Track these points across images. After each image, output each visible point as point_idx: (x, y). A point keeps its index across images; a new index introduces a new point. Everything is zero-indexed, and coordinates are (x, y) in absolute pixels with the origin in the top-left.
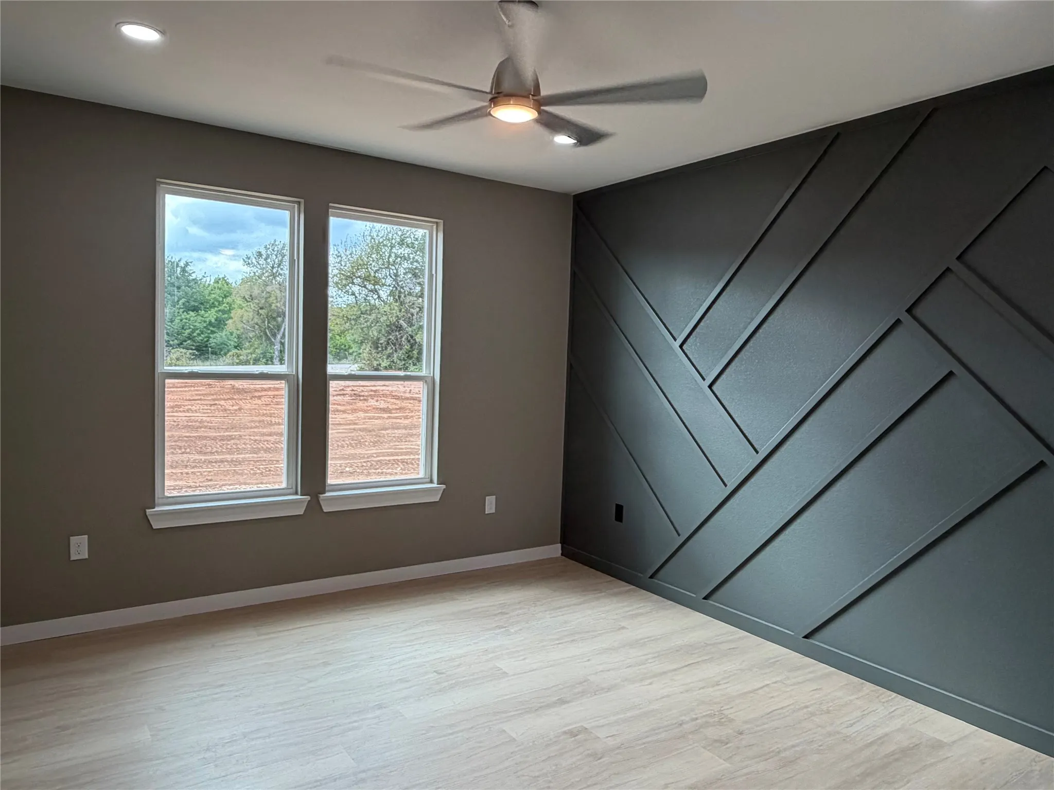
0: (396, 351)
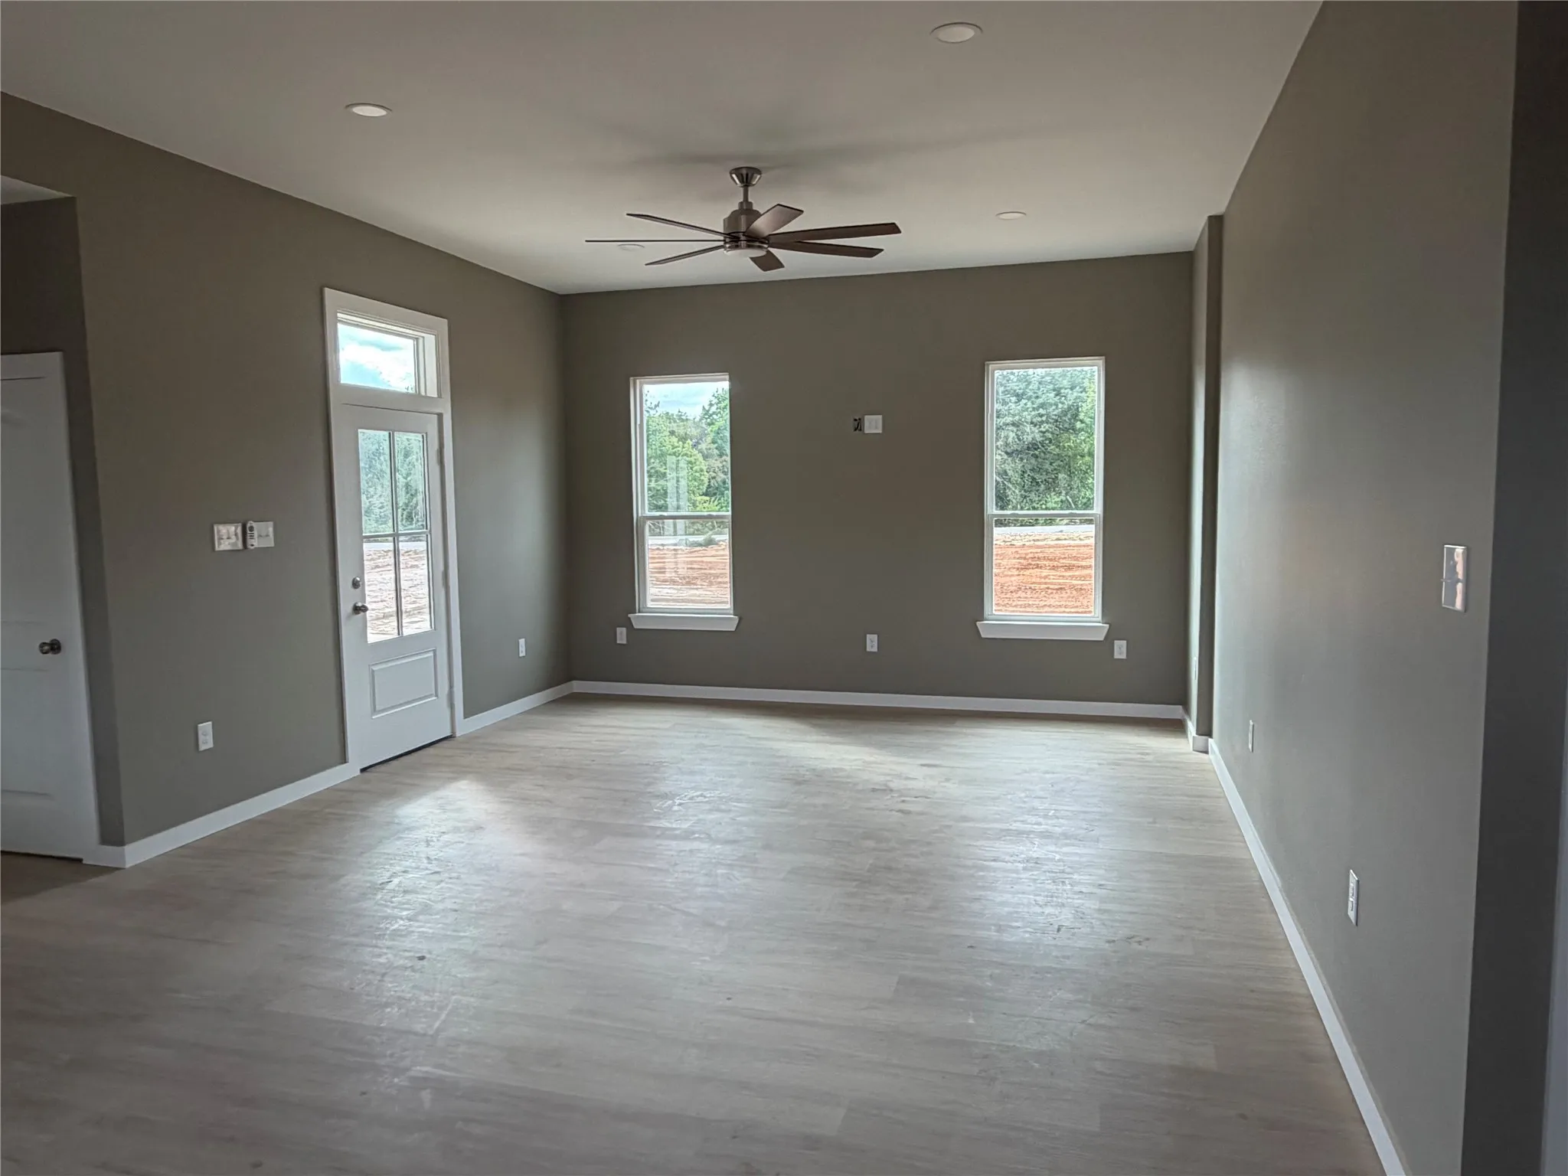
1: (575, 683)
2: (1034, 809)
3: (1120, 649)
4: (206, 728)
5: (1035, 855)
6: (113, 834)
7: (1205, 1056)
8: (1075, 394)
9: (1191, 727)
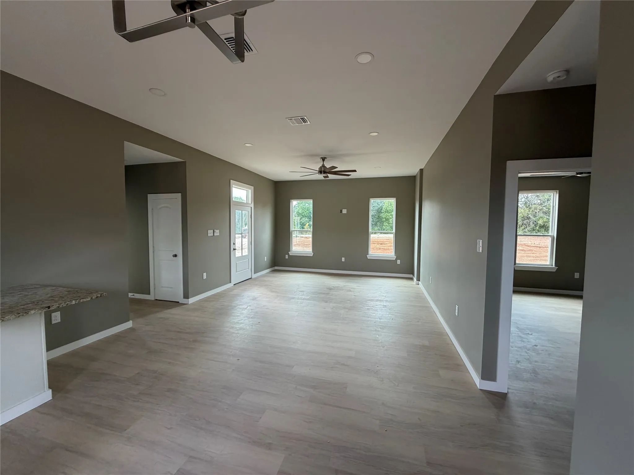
0: (526, 227)
1: (276, 267)
2: (383, 295)
3: (399, 262)
4: (205, 274)
5: (385, 305)
6: (186, 296)
7: (426, 343)
8: (382, 204)
9: (415, 279)
